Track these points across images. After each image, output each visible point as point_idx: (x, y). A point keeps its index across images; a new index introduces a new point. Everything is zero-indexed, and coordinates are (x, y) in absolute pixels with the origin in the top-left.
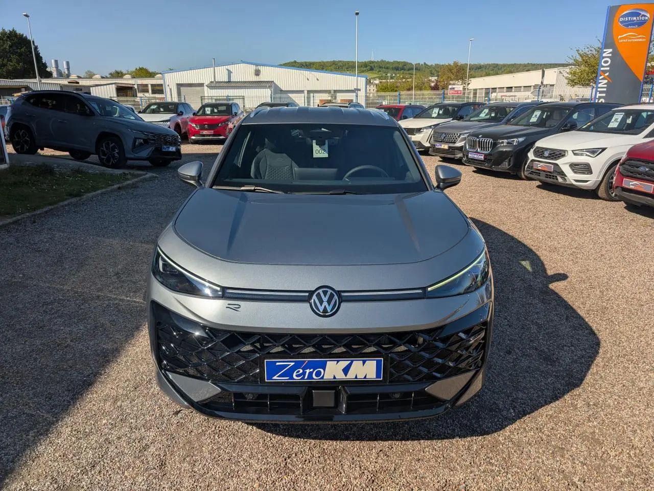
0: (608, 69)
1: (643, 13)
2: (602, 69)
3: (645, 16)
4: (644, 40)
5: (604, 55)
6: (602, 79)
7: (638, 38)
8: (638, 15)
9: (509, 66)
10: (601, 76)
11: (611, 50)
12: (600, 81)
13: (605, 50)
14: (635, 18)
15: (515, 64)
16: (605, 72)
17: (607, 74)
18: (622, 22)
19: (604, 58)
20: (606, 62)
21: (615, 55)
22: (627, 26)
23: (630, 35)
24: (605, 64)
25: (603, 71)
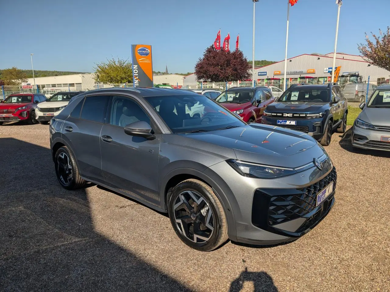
0: (137, 75)
1: (147, 50)
2: (135, 75)
3: (148, 51)
4: (150, 62)
5: (134, 68)
6: (135, 80)
7: (146, 61)
8: (145, 50)
9: (43, 72)
10: (135, 78)
11: (137, 66)
12: (135, 81)
13: (134, 66)
14: (144, 52)
15: (46, 71)
16: (136, 76)
17: (137, 77)
18: (139, 53)
19: (134, 69)
20: (136, 71)
21: (139, 68)
22: (141, 55)
23: (144, 59)
24: (136, 72)
25: (135, 76)
